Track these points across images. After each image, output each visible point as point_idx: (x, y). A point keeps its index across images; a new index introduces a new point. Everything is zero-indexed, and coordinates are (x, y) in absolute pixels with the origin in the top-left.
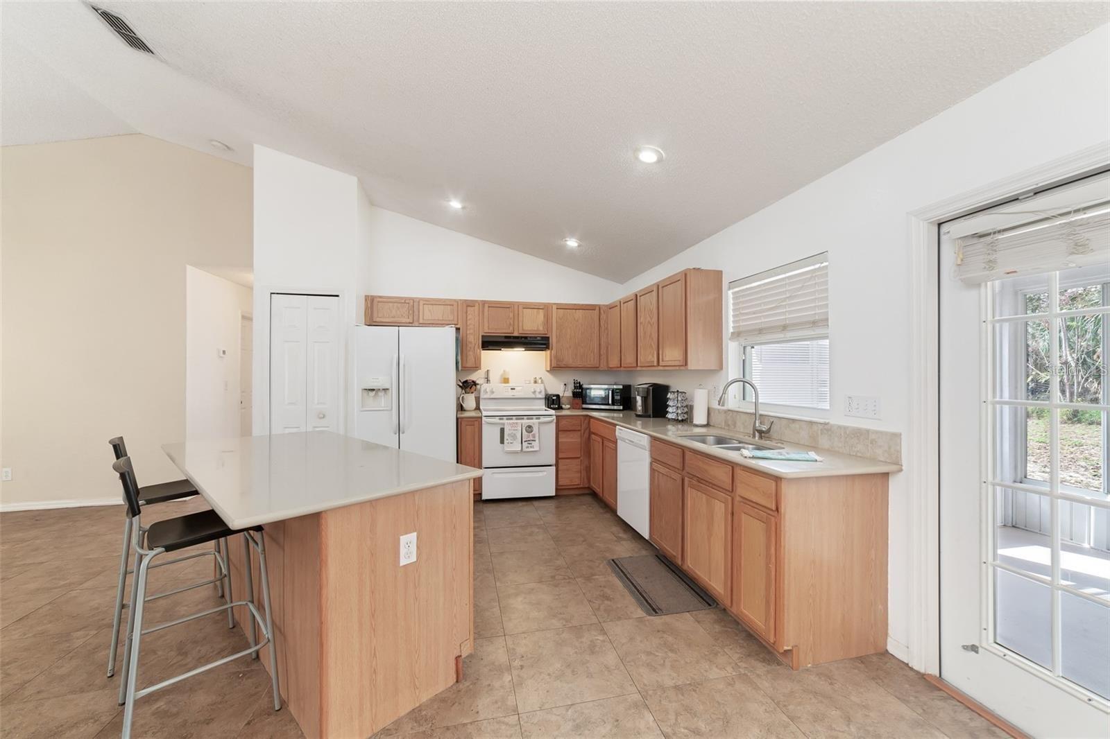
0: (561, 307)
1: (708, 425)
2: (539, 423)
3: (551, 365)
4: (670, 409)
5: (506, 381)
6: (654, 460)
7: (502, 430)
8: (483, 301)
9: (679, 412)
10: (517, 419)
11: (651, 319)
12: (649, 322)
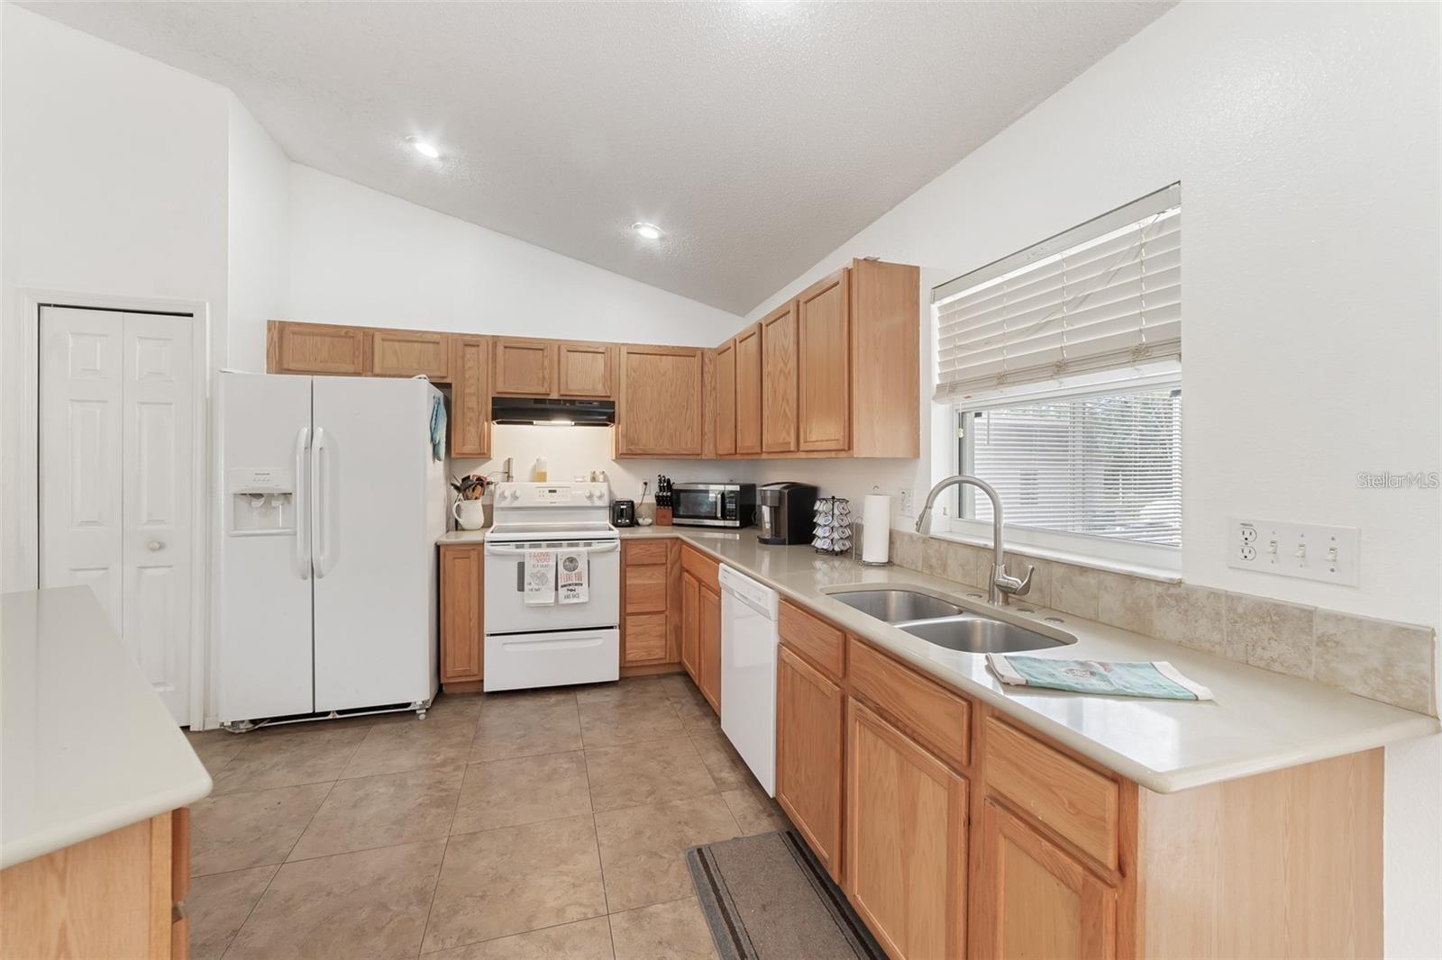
0: (635, 351)
1: (889, 563)
2: (589, 553)
3: (617, 449)
4: (818, 532)
5: (540, 476)
6: (784, 644)
7: (521, 566)
8: (493, 336)
9: (836, 536)
10: (548, 546)
11: (786, 364)
12: (781, 370)
